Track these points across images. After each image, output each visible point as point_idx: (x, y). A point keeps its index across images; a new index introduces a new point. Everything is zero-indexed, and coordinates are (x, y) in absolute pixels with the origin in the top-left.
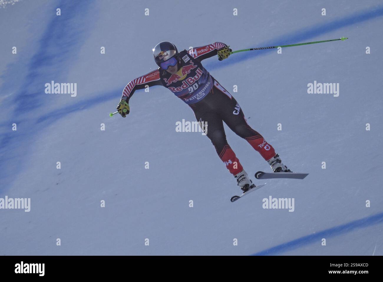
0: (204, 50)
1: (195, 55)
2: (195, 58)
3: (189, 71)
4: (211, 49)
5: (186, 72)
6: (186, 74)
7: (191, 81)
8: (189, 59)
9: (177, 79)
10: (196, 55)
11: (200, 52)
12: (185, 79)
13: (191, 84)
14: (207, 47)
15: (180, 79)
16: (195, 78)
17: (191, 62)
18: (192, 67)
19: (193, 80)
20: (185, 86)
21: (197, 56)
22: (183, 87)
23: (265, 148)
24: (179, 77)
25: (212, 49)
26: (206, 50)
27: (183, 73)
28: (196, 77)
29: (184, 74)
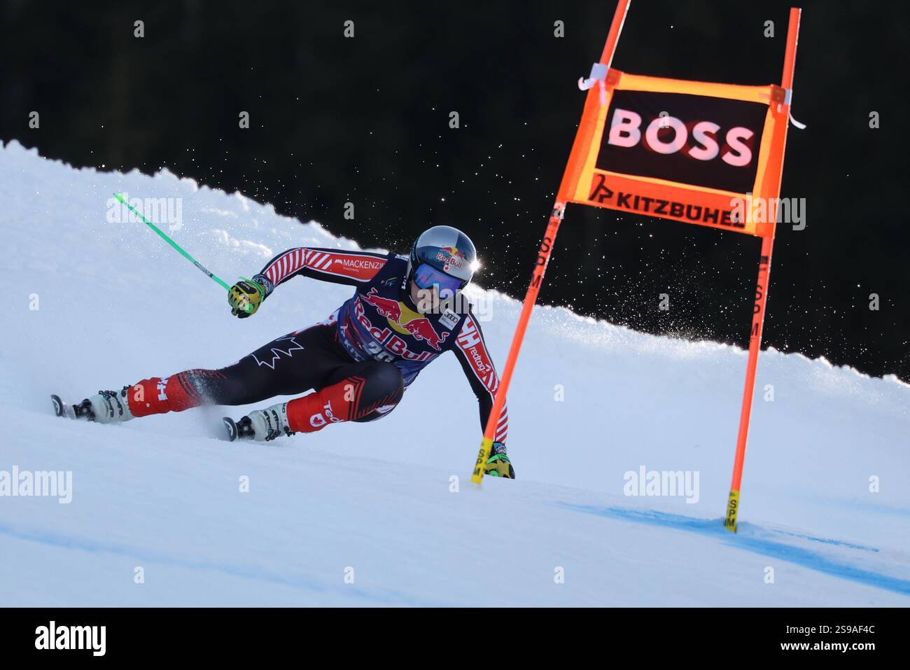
0: (479, 363)
1: (466, 342)
2: (456, 342)
3: (421, 337)
4: (484, 379)
5: (415, 331)
6: (412, 331)
7: (397, 346)
8: (451, 329)
9: (389, 314)
10: (465, 346)
11: (474, 352)
12: (395, 332)
13: (390, 346)
14: (487, 368)
15: (390, 321)
16: (407, 354)
17: (445, 335)
18: (433, 341)
19: (401, 351)
20: (377, 335)
21: (462, 348)
22: (374, 331)
23: (319, 416)
24: (396, 319)
25: (486, 383)
26: (482, 368)
27: (411, 323)
28: (412, 354)
29: (407, 327)
